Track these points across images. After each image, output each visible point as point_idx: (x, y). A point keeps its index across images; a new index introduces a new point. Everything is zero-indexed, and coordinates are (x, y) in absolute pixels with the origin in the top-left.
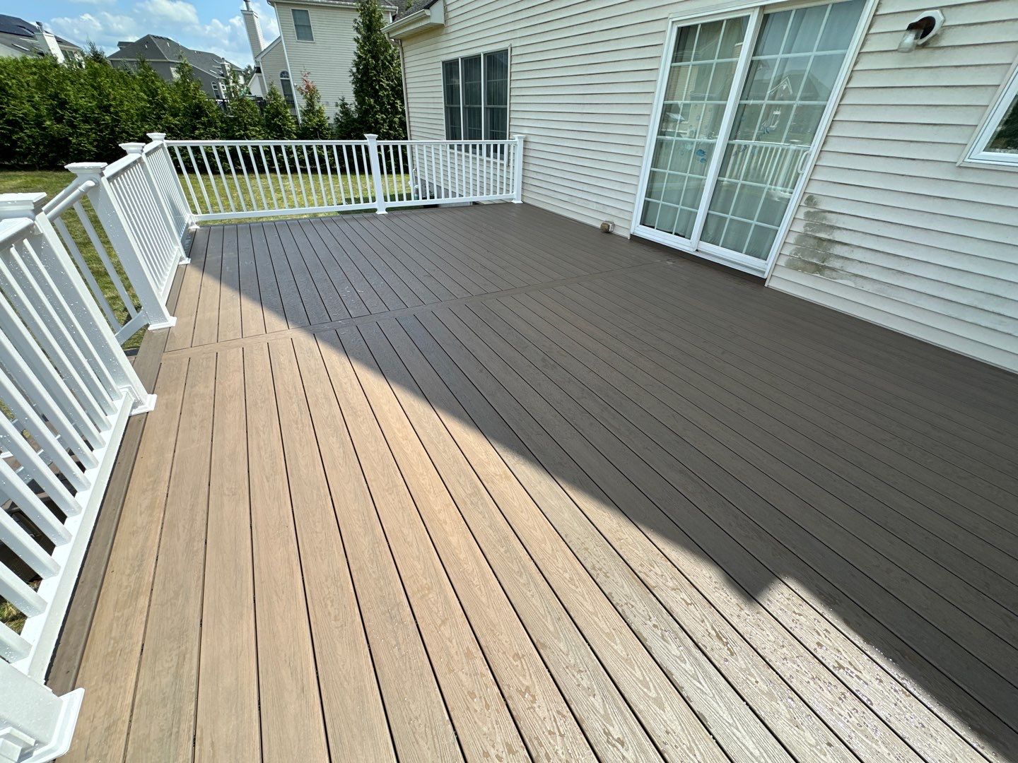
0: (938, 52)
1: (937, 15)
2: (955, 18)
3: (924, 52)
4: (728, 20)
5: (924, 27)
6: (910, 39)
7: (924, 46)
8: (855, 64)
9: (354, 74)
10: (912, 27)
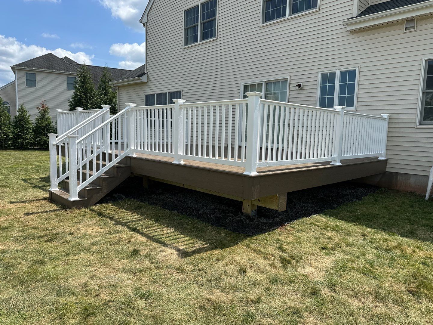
0: (304, 90)
1: (301, 83)
2: (305, 84)
3: (301, 90)
4: (257, 84)
5: (299, 86)
6: (297, 88)
7: (301, 89)
8: (289, 93)
9: (71, 102)
10: (297, 85)
